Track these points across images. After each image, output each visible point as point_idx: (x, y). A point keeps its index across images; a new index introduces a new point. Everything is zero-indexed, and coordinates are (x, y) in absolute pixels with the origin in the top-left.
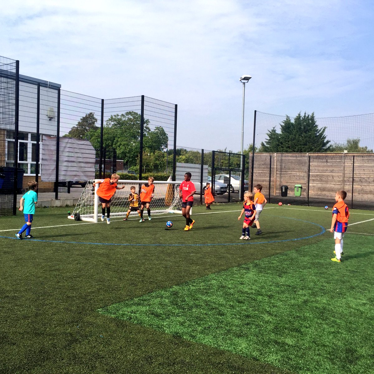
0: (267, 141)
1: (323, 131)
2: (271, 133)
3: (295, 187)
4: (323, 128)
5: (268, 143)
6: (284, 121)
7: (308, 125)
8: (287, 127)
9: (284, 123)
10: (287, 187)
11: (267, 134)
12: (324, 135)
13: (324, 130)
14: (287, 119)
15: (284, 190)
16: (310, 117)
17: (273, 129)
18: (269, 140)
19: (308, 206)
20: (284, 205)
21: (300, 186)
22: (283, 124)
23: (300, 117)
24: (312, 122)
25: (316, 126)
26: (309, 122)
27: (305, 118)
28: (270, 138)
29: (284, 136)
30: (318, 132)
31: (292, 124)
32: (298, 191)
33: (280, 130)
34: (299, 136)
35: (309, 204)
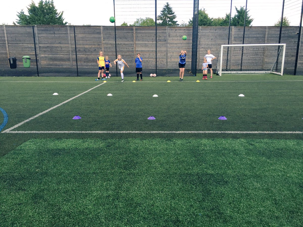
0: (18, 21)
1: (62, 15)
2: (20, 14)
3: (23, 58)
4: (62, 12)
5: (19, 23)
6: (30, 4)
7: (49, 9)
8: (33, 9)
9: (30, 6)
10: (15, 58)
11: (17, 15)
12: (62, 17)
13: (62, 13)
14: (32, 3)
15: (12, 62)
16: (50, 2)
17: (21, 11)
18: (19, 20)
19: (38, 76)
20: (14, 77)
21: (28, 57)
22: (30, 8)
23: (42, 2)
24: (52, 6)
25: (56, 10)
26: (50, 6)
27: (46, 3)
28: (20, 19)
29: (31, 17)
30: (58, 15)
31: (36, 7)
32: (26, 62)
33: (28, 12)
34: (44, 17)
35: (39, 75)
